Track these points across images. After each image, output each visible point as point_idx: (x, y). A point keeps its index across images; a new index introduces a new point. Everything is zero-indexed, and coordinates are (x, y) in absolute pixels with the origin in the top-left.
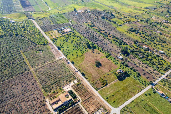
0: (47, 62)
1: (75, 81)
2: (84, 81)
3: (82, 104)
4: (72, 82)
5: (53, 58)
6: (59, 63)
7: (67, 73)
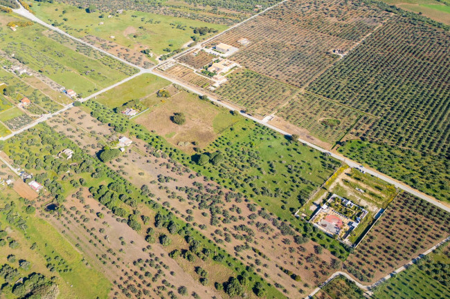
1: (213, 89)
5: (285, 116)
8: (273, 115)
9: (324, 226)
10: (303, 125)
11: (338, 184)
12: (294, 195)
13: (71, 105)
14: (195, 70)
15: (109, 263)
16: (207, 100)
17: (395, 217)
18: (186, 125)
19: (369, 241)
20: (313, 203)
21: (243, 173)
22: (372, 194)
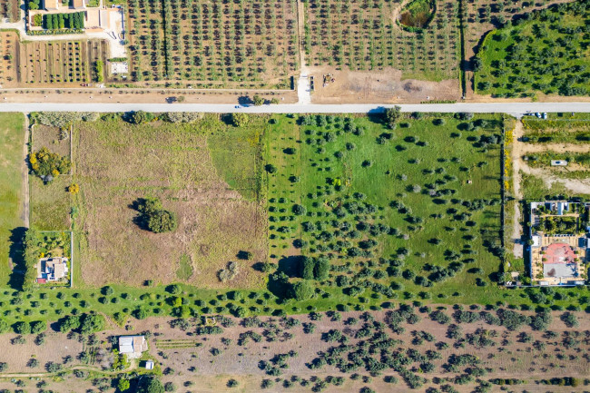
0: (312, 17)
1: (121, 69)
2: (99, 98)
3: (9, 33)
4: (124, 56)
6: (268, 64)
7: (187, 63)
8: (305, 69)
9: (551, 274)
11: (523, 174)
18: (185, 222)
22: (580, 159)
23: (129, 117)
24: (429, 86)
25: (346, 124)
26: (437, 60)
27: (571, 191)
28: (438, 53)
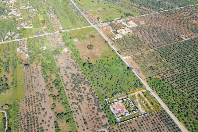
4: (116, 39)
5: (135, 59)
8: (130, 57)
9: (114, 109)
10: (140, 65)
11: (135, 95)
12: (112, 92)
13: (58, 32)
14: (112, 30)
15: (29, 90)
16: (107, 43)
17: (150, 119)
18: (92, 51)
19: (128, 123)
20: (117, 98)
21: (98, 76)
22: (147, 105)
23: (105, 41)
24: (141, 74)
25: (124, 65)
26: (147, 73)
27: (138, 106)
28: (149, 73)
